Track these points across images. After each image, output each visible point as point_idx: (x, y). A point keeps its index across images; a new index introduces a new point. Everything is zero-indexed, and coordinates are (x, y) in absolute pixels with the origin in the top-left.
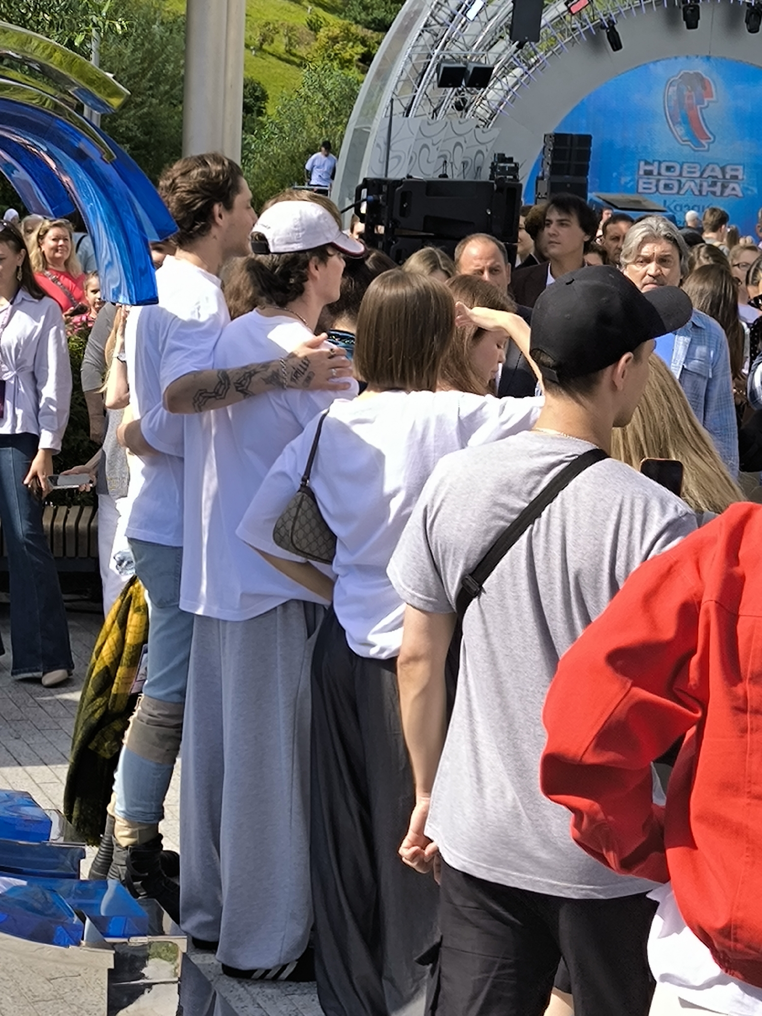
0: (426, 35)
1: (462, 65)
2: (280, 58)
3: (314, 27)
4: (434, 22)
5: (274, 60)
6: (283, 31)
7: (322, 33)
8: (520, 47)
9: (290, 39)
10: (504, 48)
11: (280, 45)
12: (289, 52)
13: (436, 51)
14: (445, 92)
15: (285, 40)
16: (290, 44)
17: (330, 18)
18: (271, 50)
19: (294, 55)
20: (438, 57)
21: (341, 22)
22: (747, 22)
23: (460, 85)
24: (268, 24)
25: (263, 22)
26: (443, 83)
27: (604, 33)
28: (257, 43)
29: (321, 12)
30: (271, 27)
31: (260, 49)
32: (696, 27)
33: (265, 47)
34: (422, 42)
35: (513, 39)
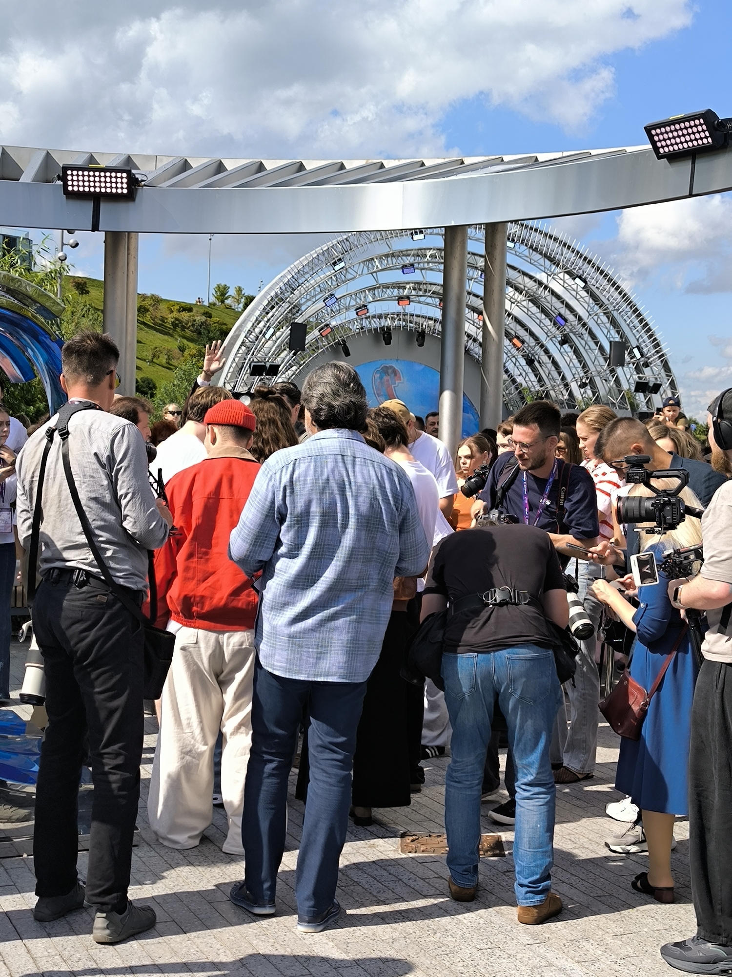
0: (243, 348)
1: (263, 364)
2: (163, 367)
3: (182, 349)
4: (247, 341)
5: (160, 368)
6: (165, 352)
7: (186, 353)
8: (295, 354)
9: (169, 356)
10: (286, 355)
11: (163, 360)
12: (168, 363)
13: (249, 356)
14: (254, 379)
15: (166, 357)
16: (169, 359)
17: (191, 345)
18: (158, 362)
19: (171, 365)
20: (250, 360)
21: (197, 347)
22: (417, 341)
23: (262, 375)
24: (156, 348)
25: (153, 347)
26: (253, 373)
27: (341, 347)
28: (150, 358)
29: (185, 341)
30: (158, 349)
31: (152, 362)
32: (390, 344)
33: (154, 360)
34: (241, 351)
35: (291, 350)
